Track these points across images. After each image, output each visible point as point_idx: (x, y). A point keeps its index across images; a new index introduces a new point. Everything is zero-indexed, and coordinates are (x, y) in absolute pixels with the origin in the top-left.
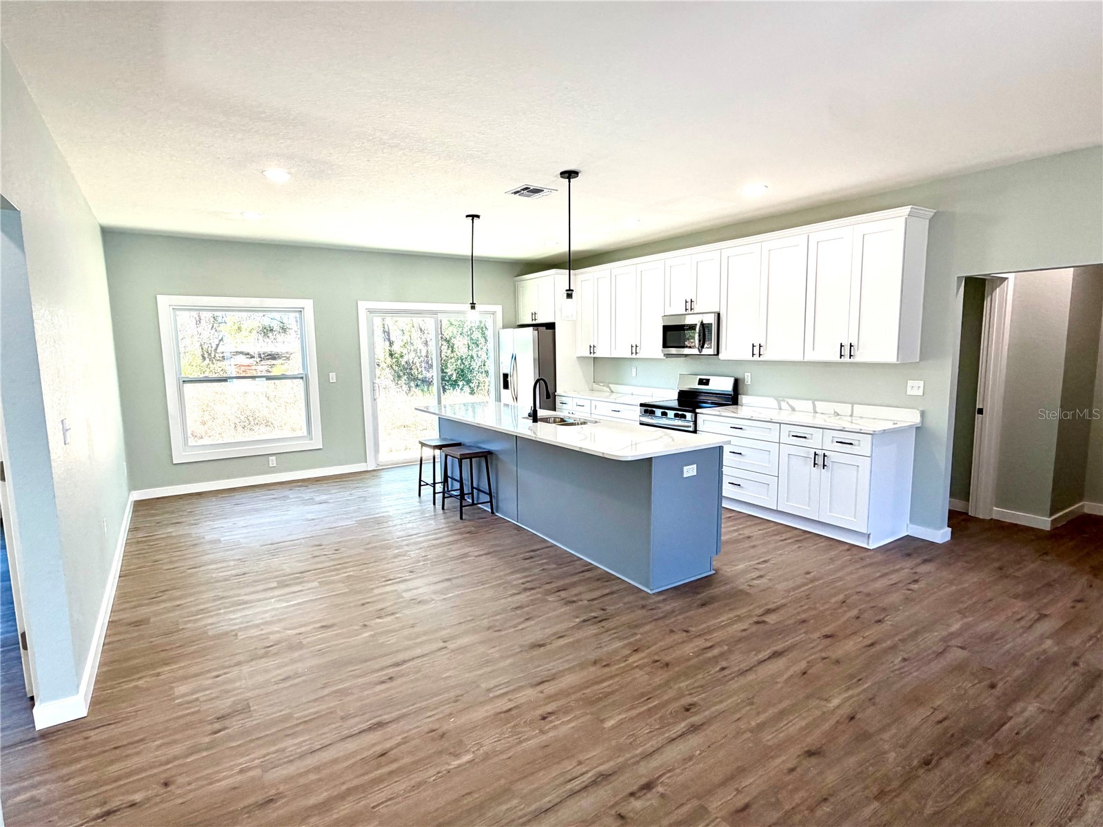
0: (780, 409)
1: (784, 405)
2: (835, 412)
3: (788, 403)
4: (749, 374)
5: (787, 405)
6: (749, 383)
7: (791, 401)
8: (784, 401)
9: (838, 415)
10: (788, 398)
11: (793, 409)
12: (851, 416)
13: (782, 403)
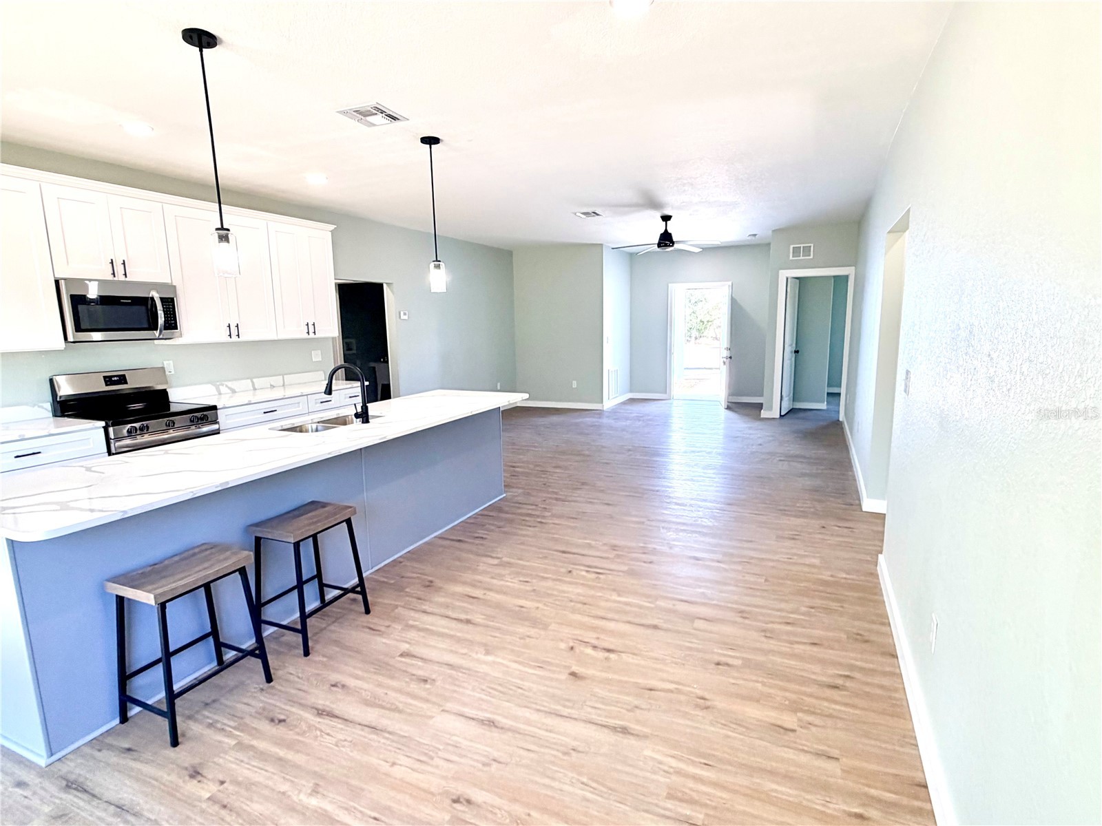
0: (220, 394)
1: (223, 389)
2: (271, 385)
3: (227, 386)
4: (171, 362)
5: (227, 389)
6: (173, 373)
7: (229, 384)
8: (223, 385)
9: (274, 387)
10: (227, 381)
11: (234, 391)
12: (283, 385)
13: (221, 387)
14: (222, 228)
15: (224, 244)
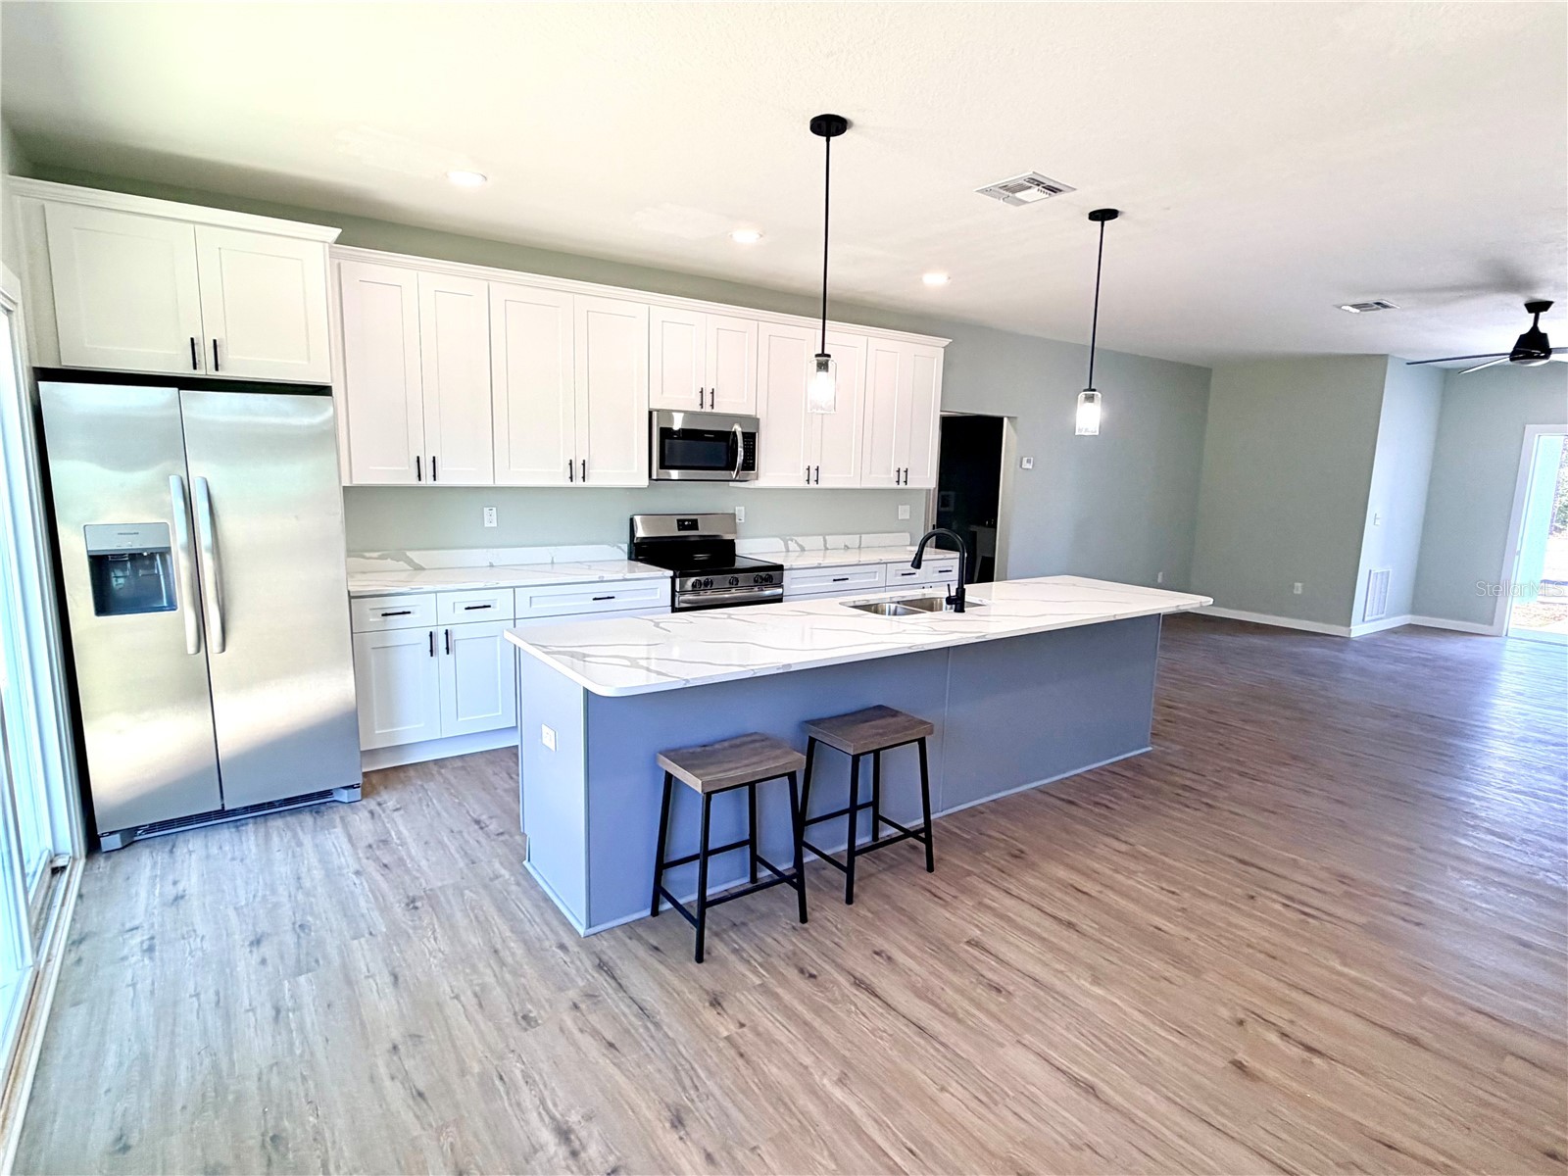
0: (788, 551)
1: (792, 545)
2: (846, 546)
3: (796, 542)
4: (743, 508)
5: (796, 545)
6: (743, 521)
7: (800, 540)
8: (792, 541)
9: (848, 548)
10: (798, 536)
11: (803, 549)
12: (860, 548)
13: (790, 543)
14: (823, 354)
15: (822, 374)
